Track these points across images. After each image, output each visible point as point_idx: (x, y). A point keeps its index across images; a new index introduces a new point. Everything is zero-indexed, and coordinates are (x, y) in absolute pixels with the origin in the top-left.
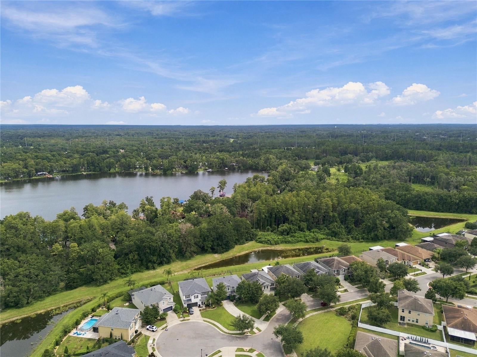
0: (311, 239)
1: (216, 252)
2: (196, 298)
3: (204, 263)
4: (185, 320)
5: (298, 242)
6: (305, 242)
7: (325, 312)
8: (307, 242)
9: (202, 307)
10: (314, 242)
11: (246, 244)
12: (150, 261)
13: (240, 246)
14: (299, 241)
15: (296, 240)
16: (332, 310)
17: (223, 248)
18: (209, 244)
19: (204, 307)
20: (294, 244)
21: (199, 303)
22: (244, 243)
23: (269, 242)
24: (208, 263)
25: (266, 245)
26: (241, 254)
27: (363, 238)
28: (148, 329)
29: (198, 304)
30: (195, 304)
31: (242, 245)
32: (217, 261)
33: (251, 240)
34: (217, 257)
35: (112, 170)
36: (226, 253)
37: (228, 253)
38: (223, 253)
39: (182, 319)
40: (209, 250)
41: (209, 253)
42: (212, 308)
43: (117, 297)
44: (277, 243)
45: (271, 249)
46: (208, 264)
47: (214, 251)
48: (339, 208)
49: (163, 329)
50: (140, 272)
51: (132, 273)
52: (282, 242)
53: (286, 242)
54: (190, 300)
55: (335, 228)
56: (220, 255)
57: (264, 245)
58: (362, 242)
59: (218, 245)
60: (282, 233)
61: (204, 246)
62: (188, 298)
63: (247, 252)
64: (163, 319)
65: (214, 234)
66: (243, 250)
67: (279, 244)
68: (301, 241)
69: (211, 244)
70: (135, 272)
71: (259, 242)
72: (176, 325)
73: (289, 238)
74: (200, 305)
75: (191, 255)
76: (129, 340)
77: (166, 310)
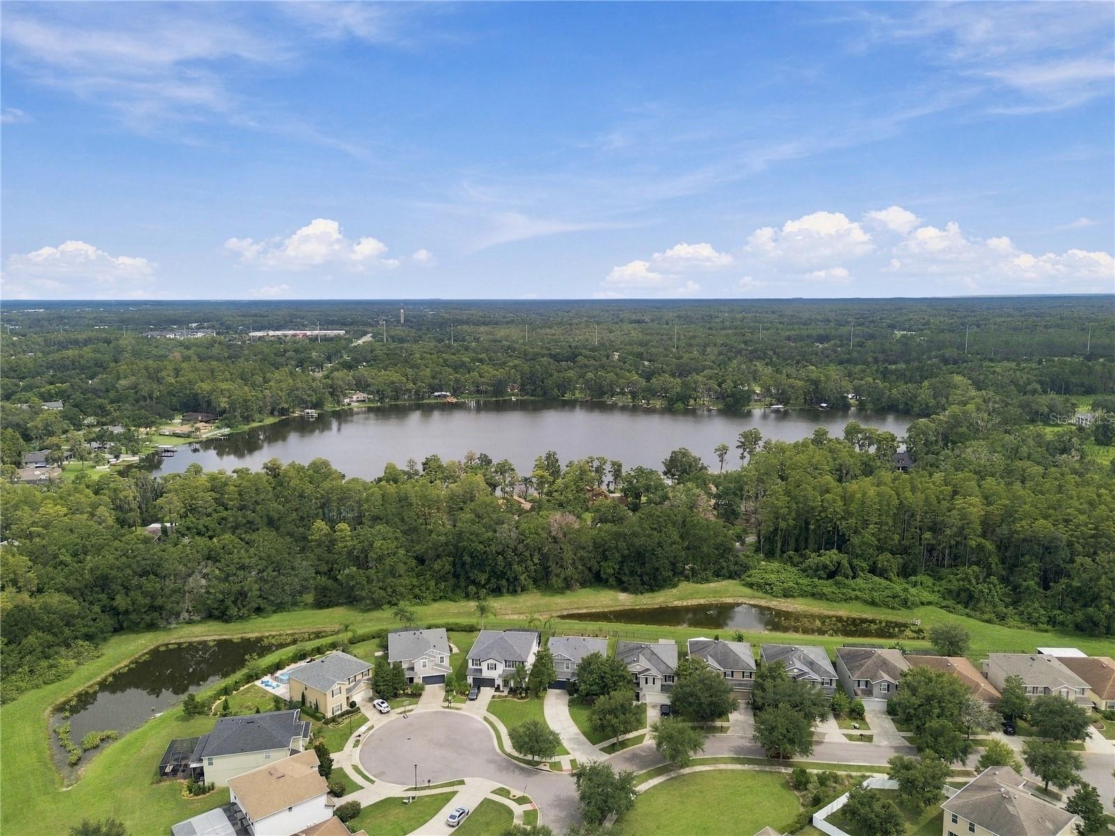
0: (886, 600)
1: (624, 590)
2: (492, 669)
3: (587, 608)
4: (450, 708)
5: (847, 600)
6: (866, 602)
7: (760, 771)
8: (873, 603)
9: (503, 691)
10: (893, 608)
11: (712, 584)
12: (474, 582)
13: (694, 585)
14: (851, 598)
15: (843, 594)
16: (783, 771)
17: (643, 583)
18: (609, 569)
19: (506, 693)
20: (835, 604)
21: (499, 682)
22: (707, 581)
23: (768, 587)
24: (596, 608)
25: (760, 594)
26: (685, 604)
27: (1052, 622)
28: (374, 706)
29: (497, 683)
30: (490, 683)
31: (700, 583)
32: (618, 608)
33: (730, 577)
34: (624, 600)
35: (567, 396)
36: (650, 595)
37: (656, 594)
38: (642, 594)
39: (446, 704)
40: (612, 580)
41: (611, 587)
42: (518, 699)
43: (374, 638)
44: (787, 594)
46: (594, 610)
47: (621, 586)
48: (1004, 530)
49: (401, 713)
50: (451, 600)
51: (434, 600)
52: (804, 594)
53: (813, 595)
54: (480, 671)
55: (970, 581)
56: (631, 596)
57: (756, 594)
58: (1046, 631)
59: (632, 573)
60: (815, 572)
61: (600, 571)
62: (476, 665)
63: (702, 601)
64: (416, 695)
65: (622, 545)
66: (692, 596)
67: (793, 596)
68: (857, 598)
69: (614, 569)
70: (441, 598)
71: (744, 585)
72: (427, 713)
73: (827, 587)
74: (499, 686)
75: (567, 586)
76: (329, 715)
77: (429, 680)
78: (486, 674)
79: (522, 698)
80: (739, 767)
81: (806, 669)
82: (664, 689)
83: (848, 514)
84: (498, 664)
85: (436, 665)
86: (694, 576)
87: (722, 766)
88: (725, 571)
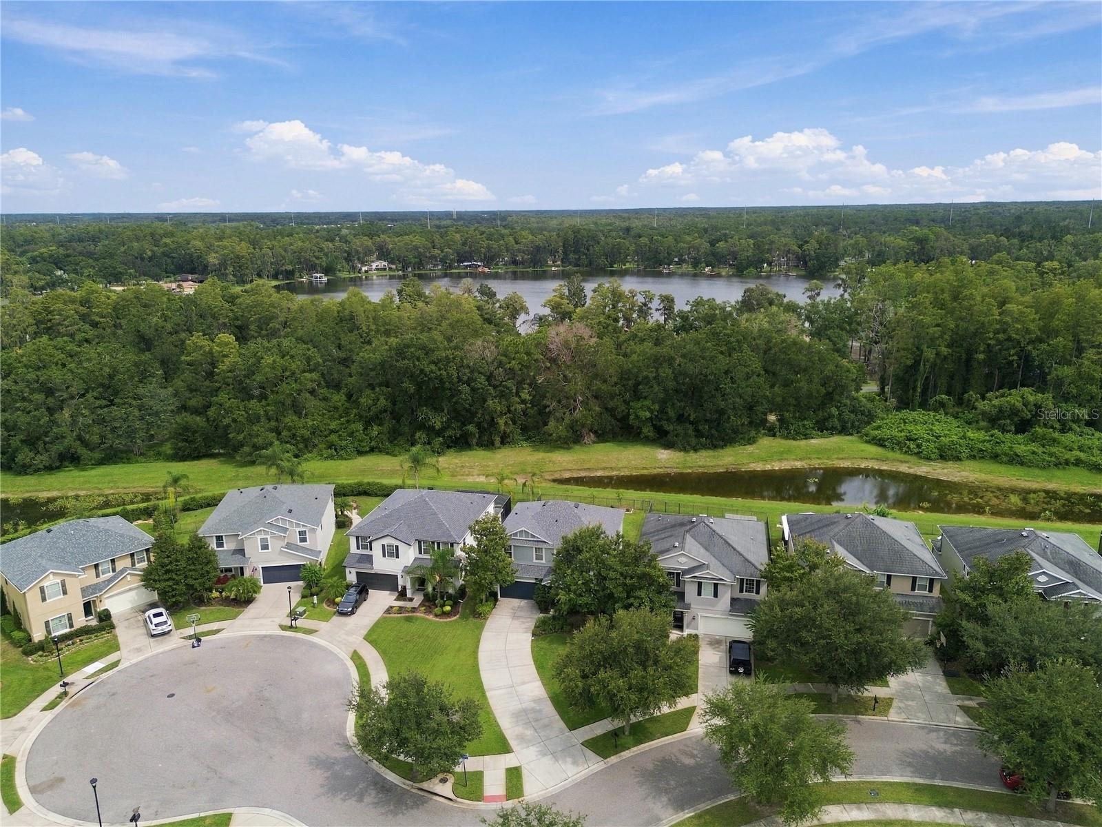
1: (669, 446)
2: (391, 555)
3: (604, 469)
4: (296, 629)
5: (1060, 464)
6: (1095, 468)
9: (411, 600)
11: (813, 441)
13: (783, 441)
14: (1067, 463)
15: (1051, 455)
17: (699, 434)
18: (643, 411)
19: (416, 604)
20: (1037, 471)
21: (404, 581)
22: (806, 437)
23: (912, 445)
24: (617, 469)
25: (898, 455)
26: (768, 467)
29: (401, 582)
30: (387, 582)
31: (795, 439)
32: (655, 471)
33: (843, 430)
34: (663, 459)
36: (710, 453)
37: (721, 452)
38: (696, 450)
39: (292, 622)
40: (647, 430)
41: (648, 441)
42: (436, 616)
44: (947, 454)
45: (912, 471)
46: (614, 473)
47: (662, 438)
49: (190, 637)
52: (978, 455)
53: (995, 457)
54: (369, 559)
56: (678, 453)
57: (890, 454)
59: (681, 418)
60: (994, 421)
61: (628, 414)
62: (363, 547)
63: (799, 464)
65: (666, 372)
66: (781, 456)
67: (958, 459)
68: (1078, 463)
69: (651, 411)
70: (372, 450)
71: (868, 442)
72: (248, 637)
73: (1021, 445)
74: (404, 588)
75: (573, 438)
76: (38, 635)
77: (274, 574)
78: (382, 565)
79: (445, 614)
80: (936, 814)
81: (1066, 578)
82: (738, 607)
83: (1048, 332)
84: (402, 547)
85: (289, 546)
86: (785, 430)
87: (892, 811)
88: (836, 422)
